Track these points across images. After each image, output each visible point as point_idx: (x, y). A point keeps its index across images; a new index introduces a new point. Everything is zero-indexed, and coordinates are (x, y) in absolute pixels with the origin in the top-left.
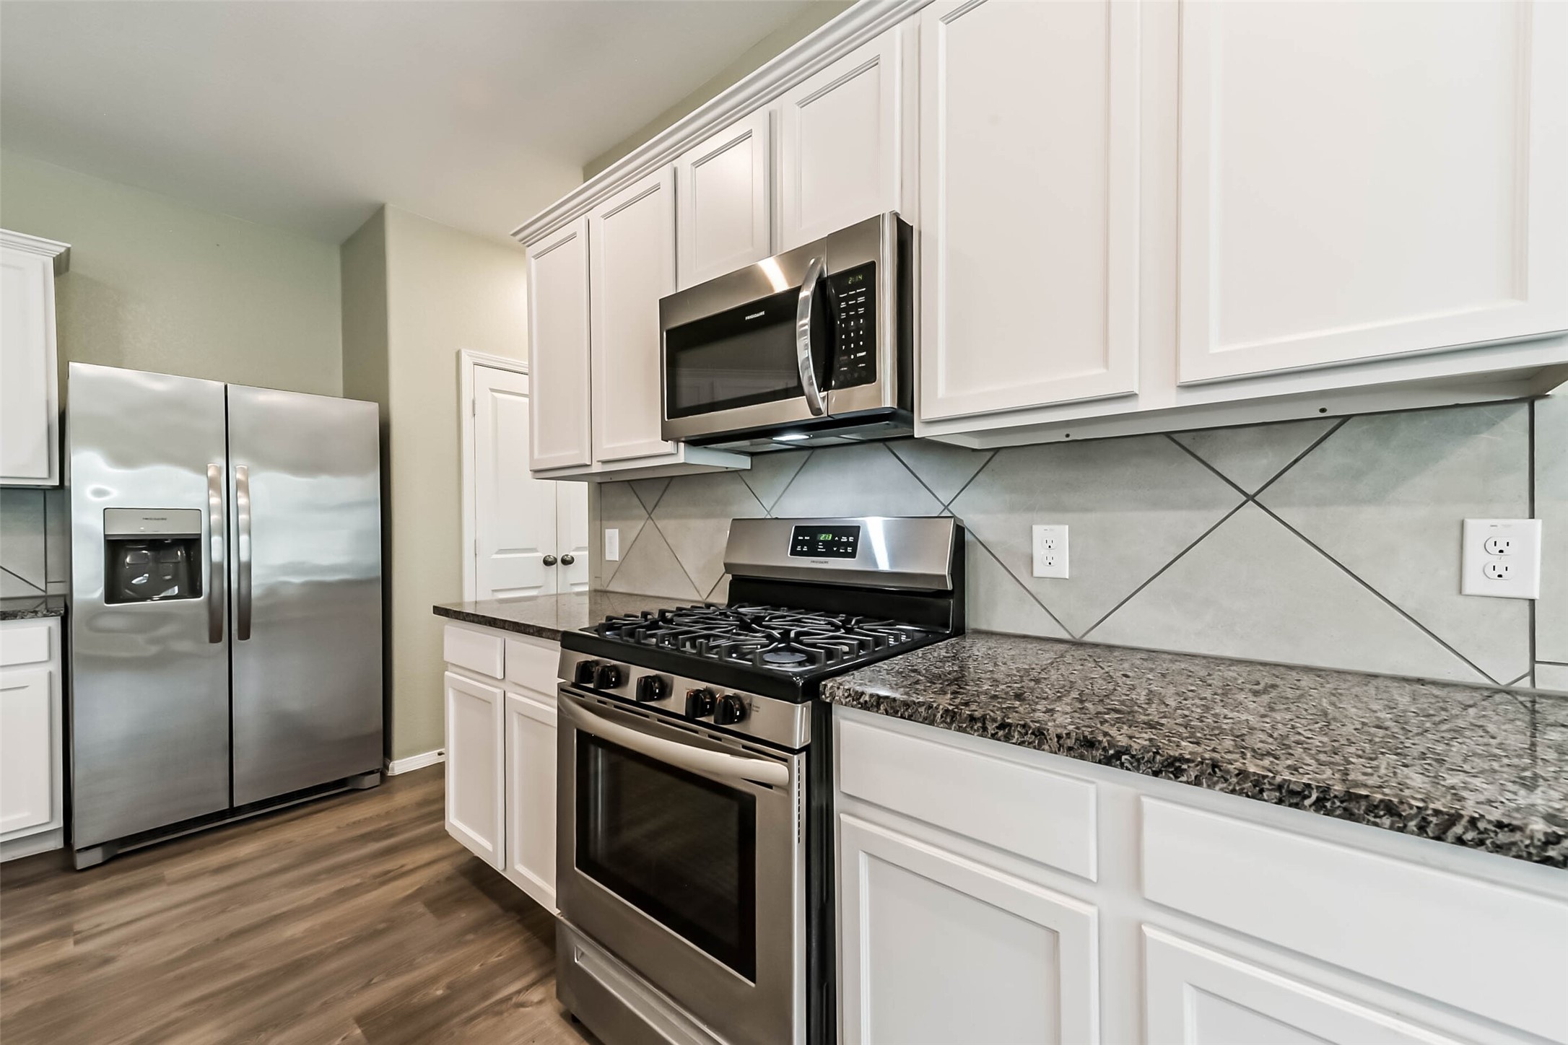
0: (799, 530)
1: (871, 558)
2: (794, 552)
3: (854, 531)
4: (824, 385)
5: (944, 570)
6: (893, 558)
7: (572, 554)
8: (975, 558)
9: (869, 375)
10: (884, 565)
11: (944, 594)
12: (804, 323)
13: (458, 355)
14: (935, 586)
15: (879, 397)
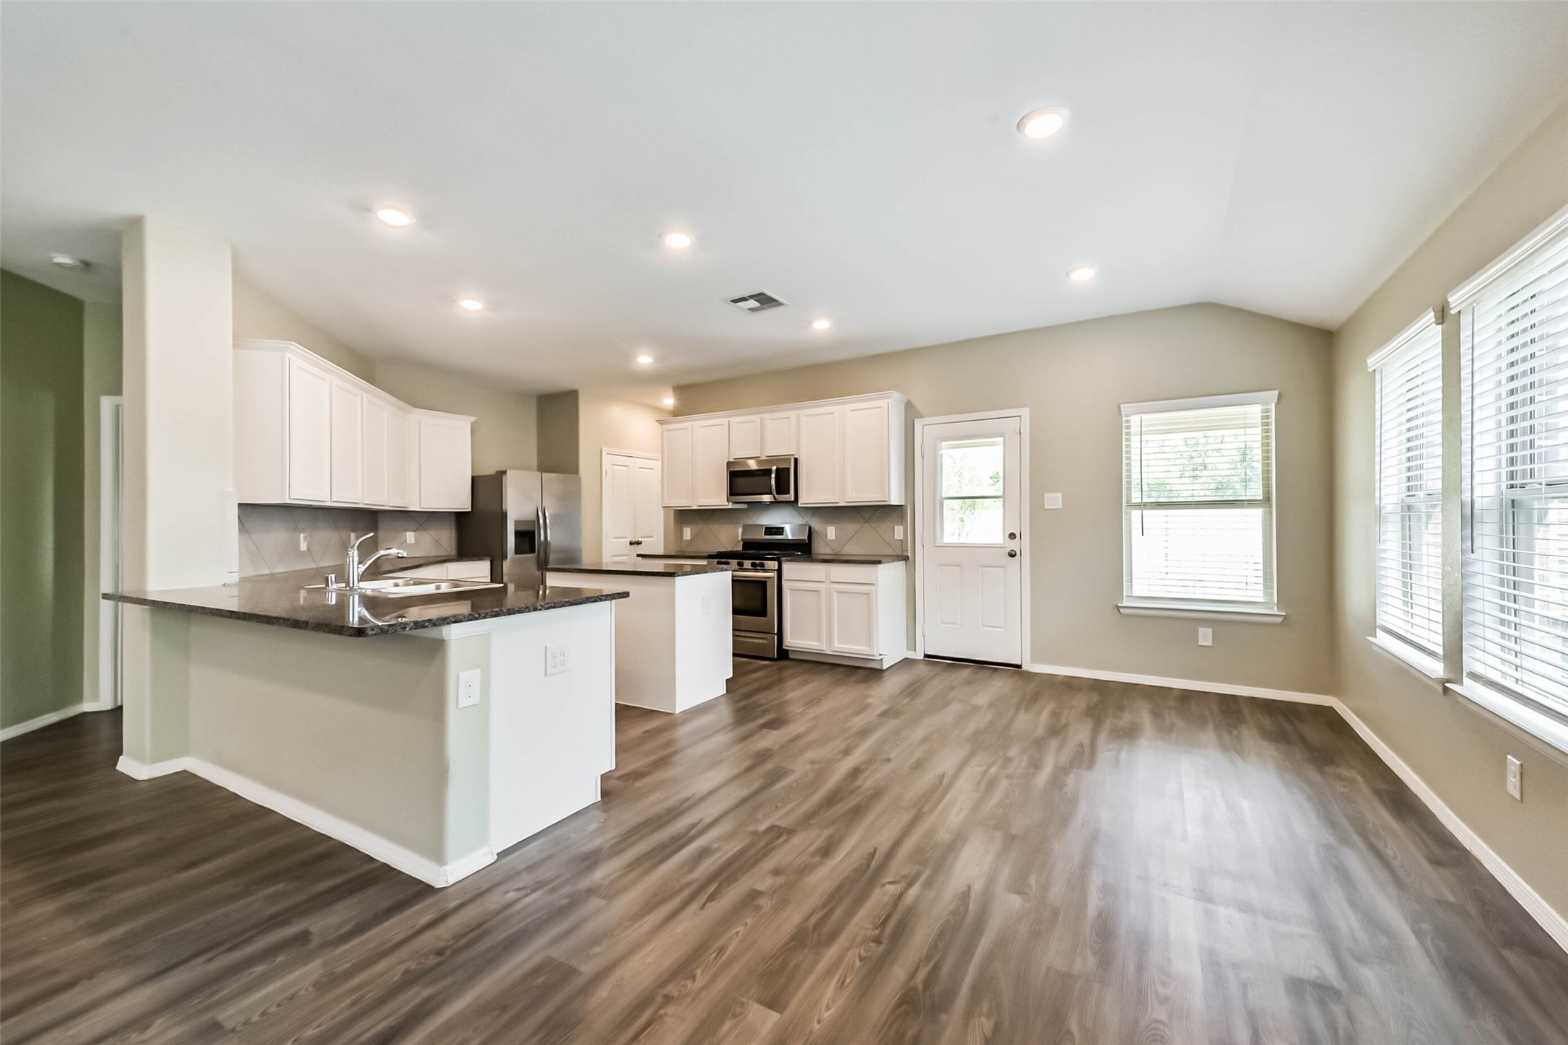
0: (767, 528)
1: (787, 536)
2: (765, 534)
3: (783, 528)
4: (777, 494)
5: (806, 538)
6: (793, 535)
7: (640, 540)
8: (814, 536)
9: (788, 492)
10: (790, 537)
11: (806, 544)
12: (773, 476)
13: (601, 450)
14: (804, 542)
15: (791, 498)
